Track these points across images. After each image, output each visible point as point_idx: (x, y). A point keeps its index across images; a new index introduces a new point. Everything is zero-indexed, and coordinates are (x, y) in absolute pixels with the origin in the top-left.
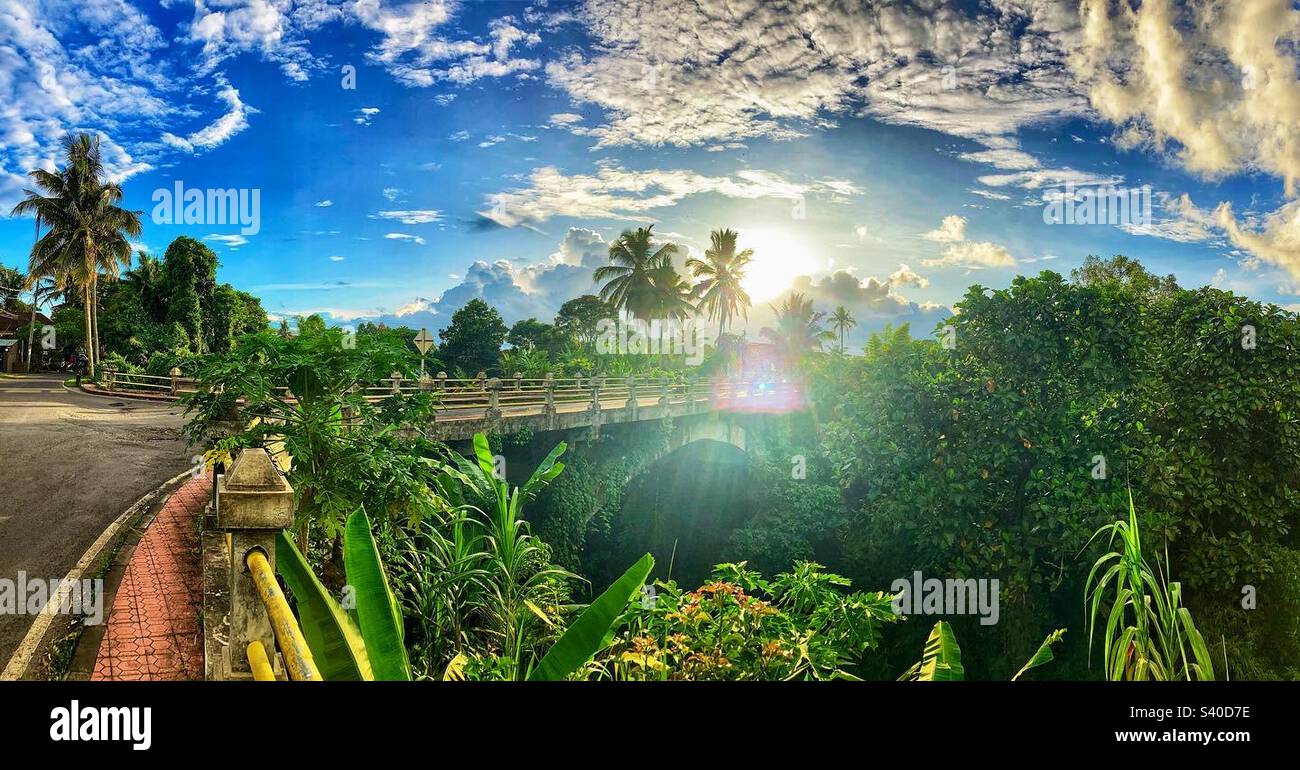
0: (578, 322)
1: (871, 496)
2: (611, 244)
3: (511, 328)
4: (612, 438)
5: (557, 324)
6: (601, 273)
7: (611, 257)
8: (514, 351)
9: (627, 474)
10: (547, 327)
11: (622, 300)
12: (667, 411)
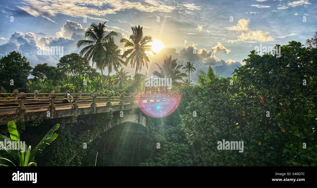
0: (69, 66)
1: (202, 149)
2: (86, 30)
3: (34, 67)
4: (84, 122)
5: (58, 67)
6: (80, 43)
7: (86, 36)
8: (35, 79)
9: (90, 138)
10: (53, 68)
11: (91, 56)
12: (110, 109)
